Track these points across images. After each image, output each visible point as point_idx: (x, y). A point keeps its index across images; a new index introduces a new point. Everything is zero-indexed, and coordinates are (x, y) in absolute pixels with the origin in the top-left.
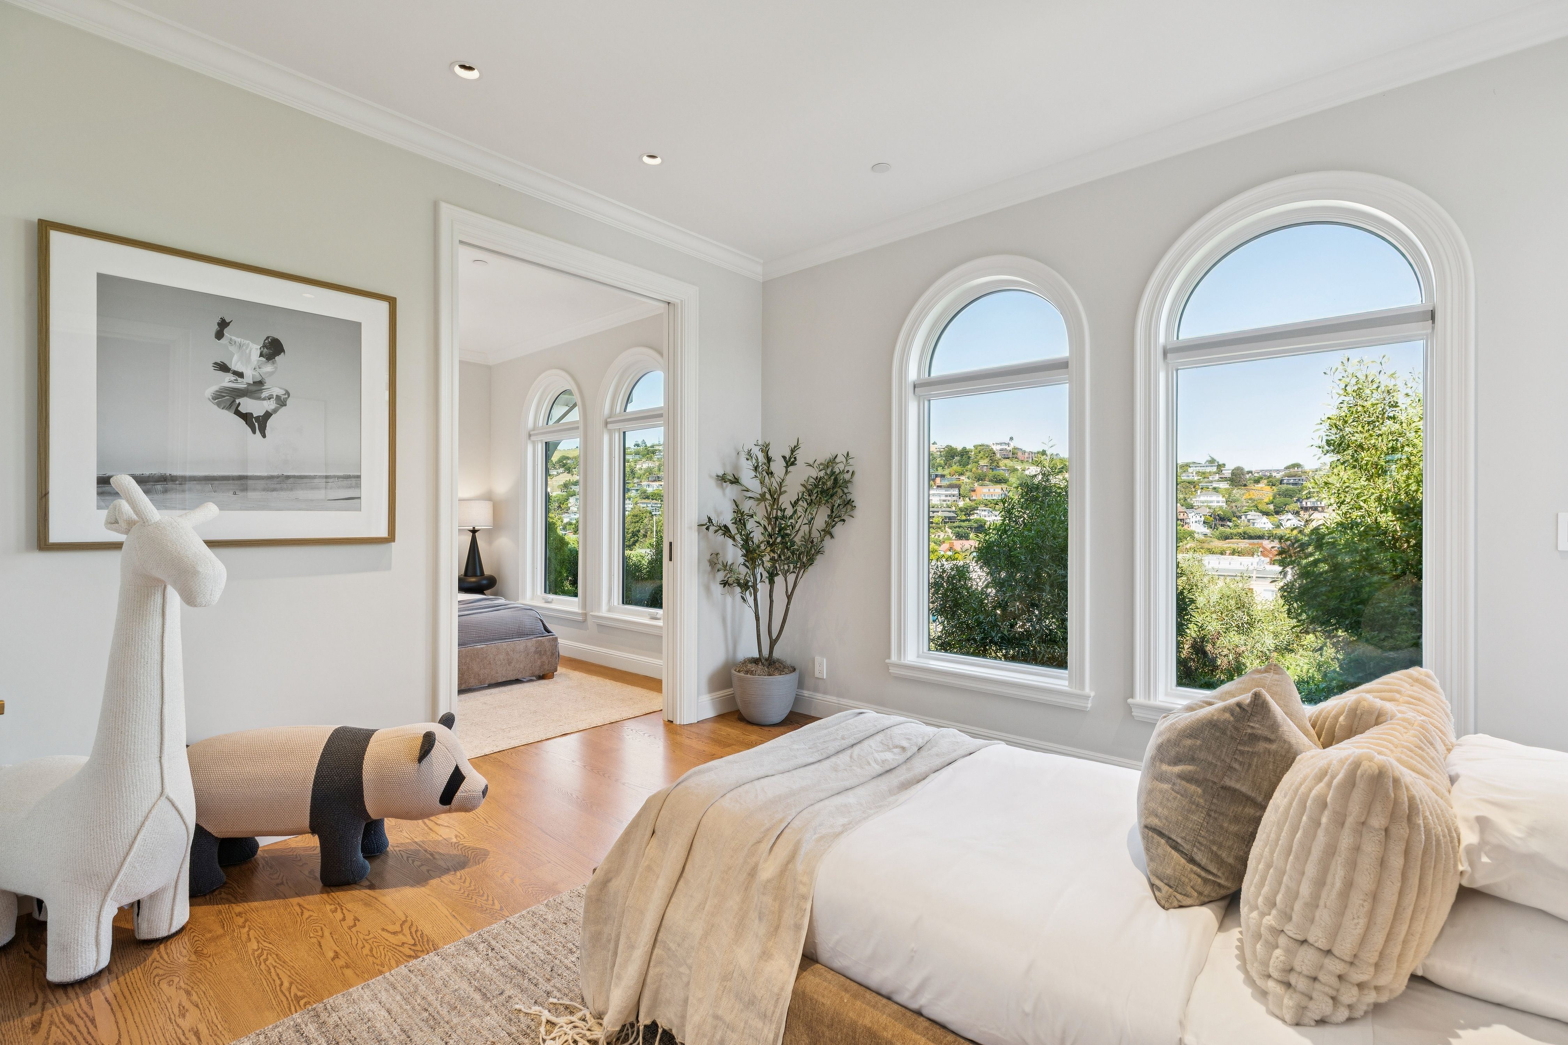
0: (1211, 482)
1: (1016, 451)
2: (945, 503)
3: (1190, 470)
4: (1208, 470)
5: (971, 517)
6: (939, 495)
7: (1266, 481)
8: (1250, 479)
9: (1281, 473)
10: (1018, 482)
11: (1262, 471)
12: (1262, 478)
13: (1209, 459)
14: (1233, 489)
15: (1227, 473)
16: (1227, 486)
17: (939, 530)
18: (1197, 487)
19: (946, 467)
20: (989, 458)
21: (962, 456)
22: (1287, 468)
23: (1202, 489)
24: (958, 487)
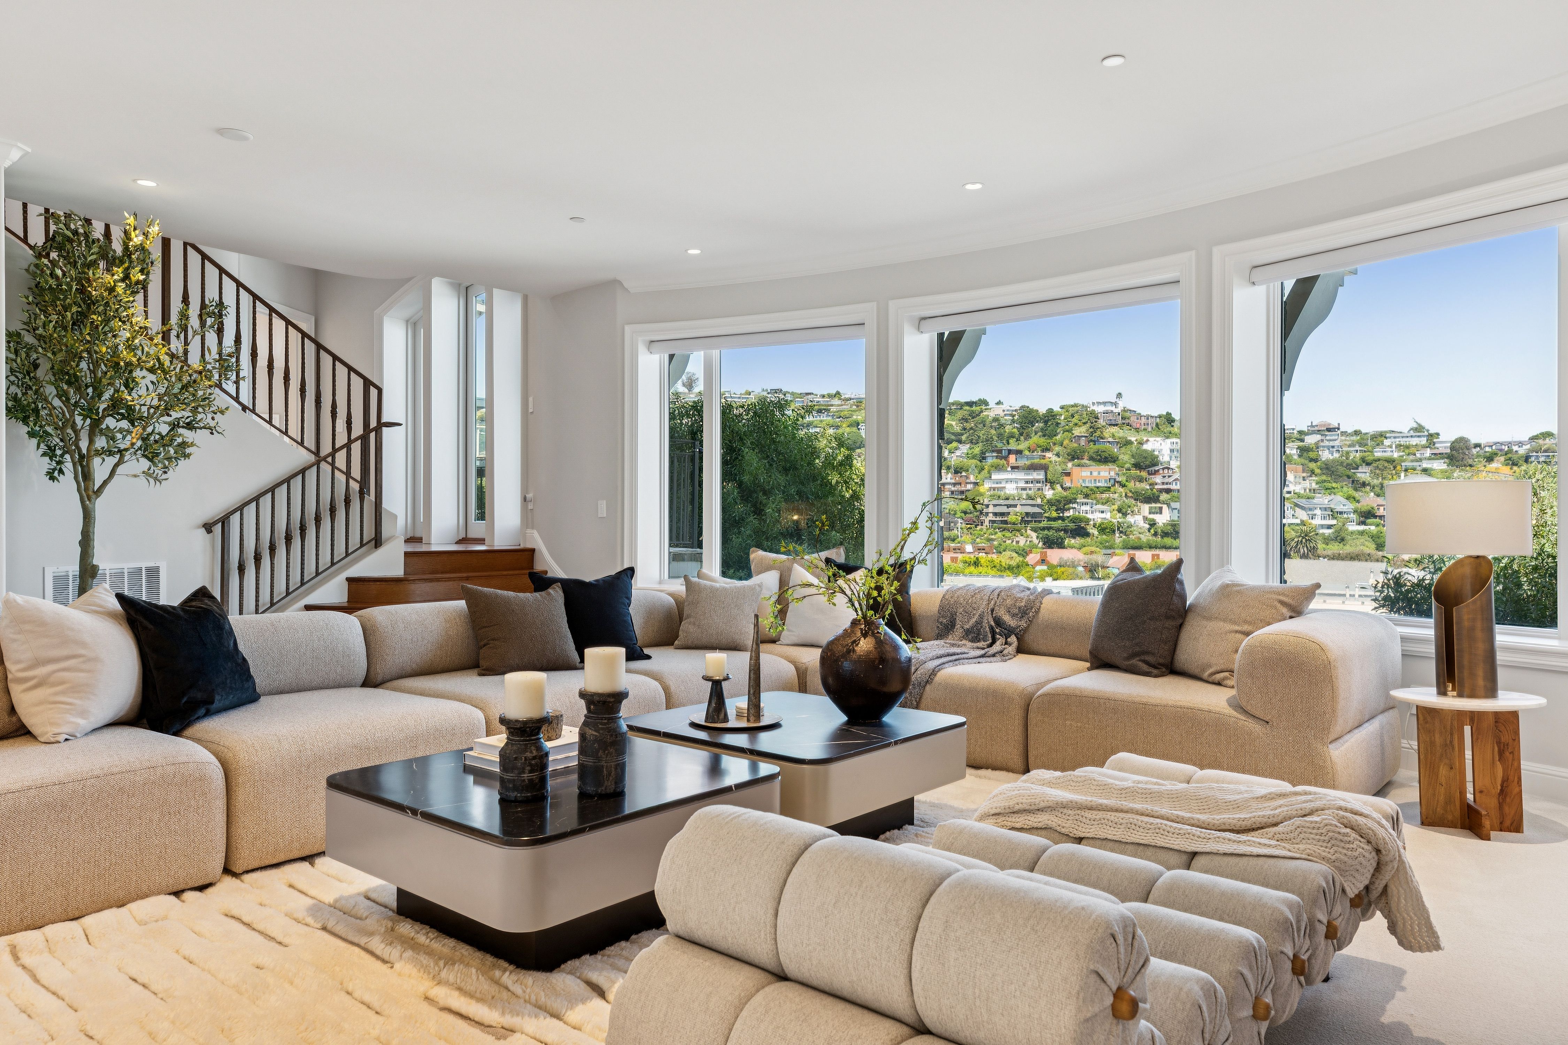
0: (1420, 460)
1: (1128, 414)
2: (1025, 492)
3: (1387, 442)
4: (1414, 441)
5: (1066, 514)
6: (1016, 481)
7: (1502, 459)
8: (1478, 456)
9: (1525, 447)
10: (1133, 461)
11: (1496, 444)
12: (1496, 454)
13: (1415, 425)
14: (1453, 472)
15: (1443, 447)
16: (1444, 467)
17: (1018, 534)
18: (1399, 468)
19: (1022, 438)
20: (1088, 425)
21: (1046, 422)
22: (1533, 438)
23: (1406, 470)
24: (1045, 468)
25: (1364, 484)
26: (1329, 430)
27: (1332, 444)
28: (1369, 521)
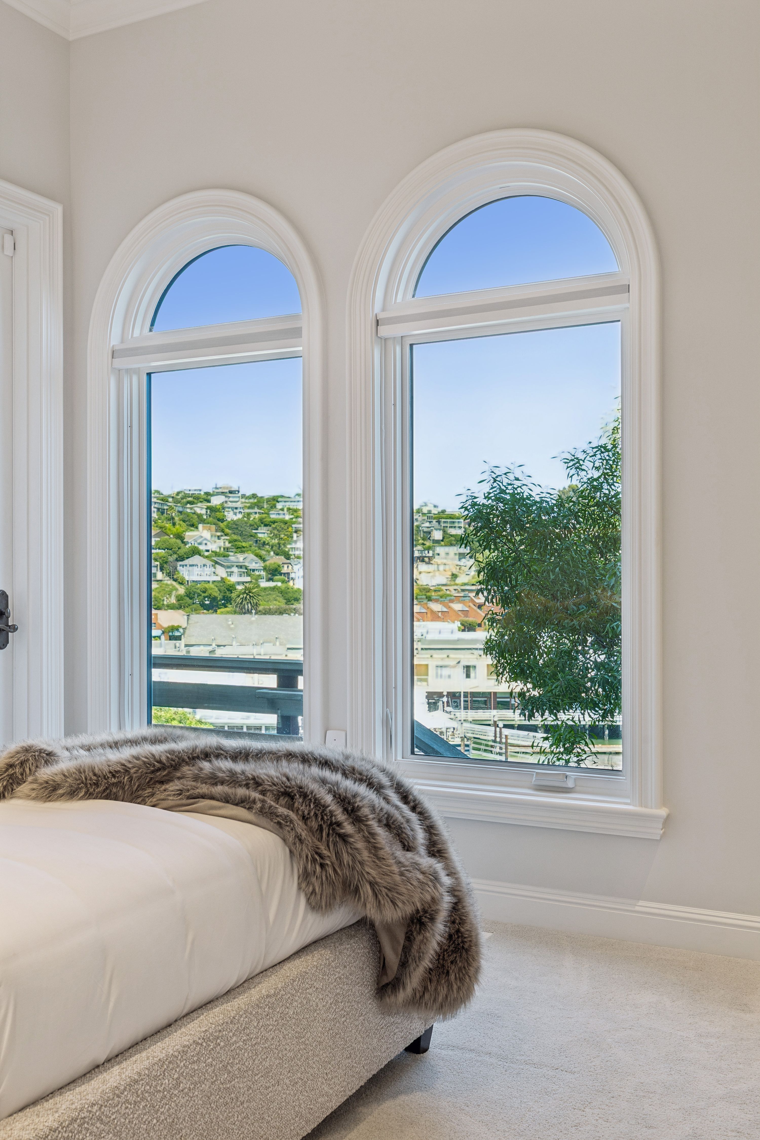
25: (264, 544)
26: (231, 492)
27: (234, 505)
28: (276, 578)
